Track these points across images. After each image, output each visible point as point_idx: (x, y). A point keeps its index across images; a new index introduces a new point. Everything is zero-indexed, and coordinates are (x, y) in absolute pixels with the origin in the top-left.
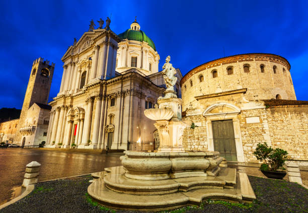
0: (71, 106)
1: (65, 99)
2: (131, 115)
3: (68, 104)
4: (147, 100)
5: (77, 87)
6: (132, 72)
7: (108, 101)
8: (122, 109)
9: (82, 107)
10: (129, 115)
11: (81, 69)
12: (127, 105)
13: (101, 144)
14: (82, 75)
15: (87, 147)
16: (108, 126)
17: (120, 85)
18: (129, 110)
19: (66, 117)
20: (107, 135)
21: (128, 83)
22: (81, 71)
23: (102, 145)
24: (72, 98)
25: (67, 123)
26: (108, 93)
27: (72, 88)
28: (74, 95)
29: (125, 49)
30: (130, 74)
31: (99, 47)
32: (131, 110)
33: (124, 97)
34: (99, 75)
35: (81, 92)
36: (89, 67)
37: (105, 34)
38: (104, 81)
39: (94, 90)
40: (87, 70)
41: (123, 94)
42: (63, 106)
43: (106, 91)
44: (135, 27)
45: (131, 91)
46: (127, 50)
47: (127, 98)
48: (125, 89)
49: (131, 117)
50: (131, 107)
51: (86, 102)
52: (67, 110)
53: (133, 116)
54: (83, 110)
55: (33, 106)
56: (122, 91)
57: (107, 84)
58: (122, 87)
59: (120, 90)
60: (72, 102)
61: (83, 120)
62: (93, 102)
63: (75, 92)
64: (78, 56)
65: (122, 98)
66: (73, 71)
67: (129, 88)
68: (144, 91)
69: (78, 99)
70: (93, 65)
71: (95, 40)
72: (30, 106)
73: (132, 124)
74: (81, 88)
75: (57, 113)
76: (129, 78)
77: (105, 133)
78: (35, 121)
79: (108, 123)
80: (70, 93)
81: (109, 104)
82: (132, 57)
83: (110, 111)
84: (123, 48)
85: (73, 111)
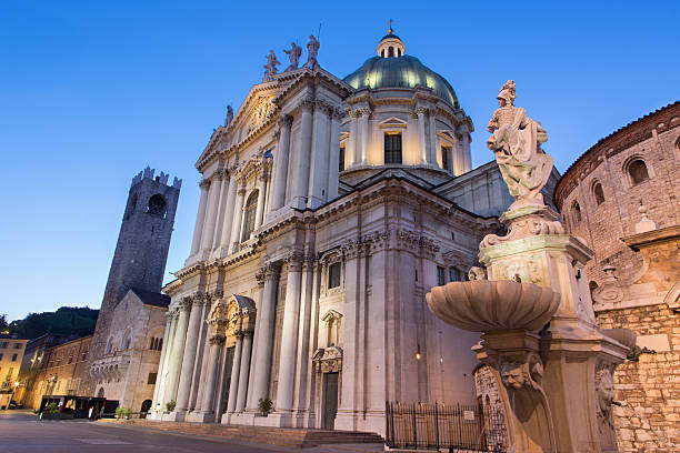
0: (220, 294)
1: (203, 275)
2: (391, 314)
3: (212, 288)
4: (441, 262)
5: (234, 239)
6: (388, 179)
7: (320, 271)
8: (363, 296)
9: (248, 295)
10: (386, 312)
11: (245, 185)
12: (378, 283)
13: (301, 411)
14: (248, 204)
15: (262, 422)
16: (322, 352)
17: (354, 221)
18: (387, 297)
19: (205, 325)
20: (320, 380)
21: (379, 213)
22: (243, 192)
23: (306, 415)
24: (222, 269)
25: (207, 342)
26: (319, 248)
27: (223, 242)
28: (226, 261)
29: (365, 116)
30: (382, 185)
31: (290, 119)
32: (391, 298)
33: (368, 257)
34: (293, 195)
35: (245, 252)
36: (266, 178)
37: (305, 82)
38: (306, 214)
39: (278, 244)
40: (260, 187)
41: (364, 248)
42: (199, 295)
43: (312, 244)
44: (391, 49)
45: (386, 235)
46: (370, 118)
47: (379, 259)
48: (368, 232)
49: (391, 321)
50: (391, 289)
51: (259, 278)
52: (209, 306)
53: (397, 318)
54: (251, 303)
55: (127, 297)
56: (360, 238)
57: (316, 221)
58: (360, 226)
59: (353, 236)
60: (221, 282)
61: (251, 333)
62: (277, 278)
63: (230, 251)
64: (237, 150)
65: (363, 261)
66: (225, 194)
67: (380, 228)
68: (429, 235)
69: (239, 272)
70: (276, 172)
71: (279, 102)
72: (119, 300)
73: (397, 343)
74: (244, 239)
75: (182, 314)
76: (380, 198)
77: (313, 377)
78: (129, 343)
79: (322, 343)
80: (216, 255)
81: (325, 282)
82: (386, 136)
83: (328, 302)
84: (359, 114)
85: (224, 308)
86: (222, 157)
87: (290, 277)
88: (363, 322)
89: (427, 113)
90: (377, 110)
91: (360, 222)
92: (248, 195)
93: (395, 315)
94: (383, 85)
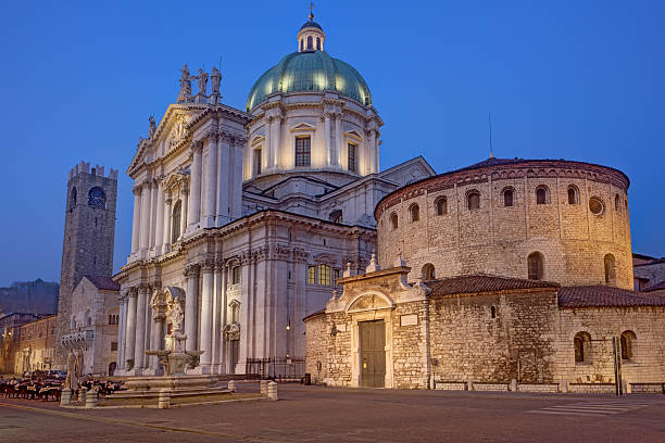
0: (159, 284)
1: (144, 270)
2: (269, 303)
3: (151, 279)
5: (165, 241)
7: (226, 272)
8: (252, 291)
9: (180, 286)
10: (265, 302)
11: (170, 195)
12: (261, 283)
13: (217, 364)
14: (175, 211)
16: (229, 327)
17: (246, 238)
18: (266, 292)
19: (150, 309)
20: (229, 344)
21: (262, 233)
22: (170, 201)
23: (220, 367)
24: (158, 265)
25: (153, 321)
26: (225, 255)
27: (157, 242)
28: (161, 259)
29: (276, 123)
31: (200, 145)
32: (269, 293)
33: (256, 264)
34: (206, 214)
35: (175, 253)
36: (186, 192)
38: (214, 231)
39: (197, 251)
40: (183, 198)
41: (253, 257)
42: (142, 286)
43: (220, 253)
44: (310, 39)
45: (267, 250)
46: (282, 122)
47: (261, 266)
48: (256, 246)
49: (268, 308)
50: (269, 287)
51: (185, 275)
52: (151, 294)
53: (272, 305)
54: (182, 293)
55: (82, 283)
56: (250, 251)
57: (221, 236)
58: (250, 242)
59: (246, 249)
60: (158, 275)
62: (198, 277)
63: (163, 251)
64: (162, 162)
65: (253, 267)
66: (155, 201)
67: (262, 244)
68: (301, 246)
69: (171, 268)
70: (192, 187)
71: (191, 128)
72: (76, 285)
73: (272, 321)
74: (174, 241)
75: (131, 300)
76: (262, 223)
77: (224, 342)
78: (90, 320)
79: (229, 321)
80: (153, 254)
81: (230, 280)
82: (297, 139)
83: (232, 294)
84: (271, 119)
85: (162, 296)
86: (150, 167)
87: (205, 277)
88: (252, 308)
89: (333, 117)
90: (289, 115)
91: (250, 239)
92: (174, 203)
93: (271, 303)
94: (294, 89)
